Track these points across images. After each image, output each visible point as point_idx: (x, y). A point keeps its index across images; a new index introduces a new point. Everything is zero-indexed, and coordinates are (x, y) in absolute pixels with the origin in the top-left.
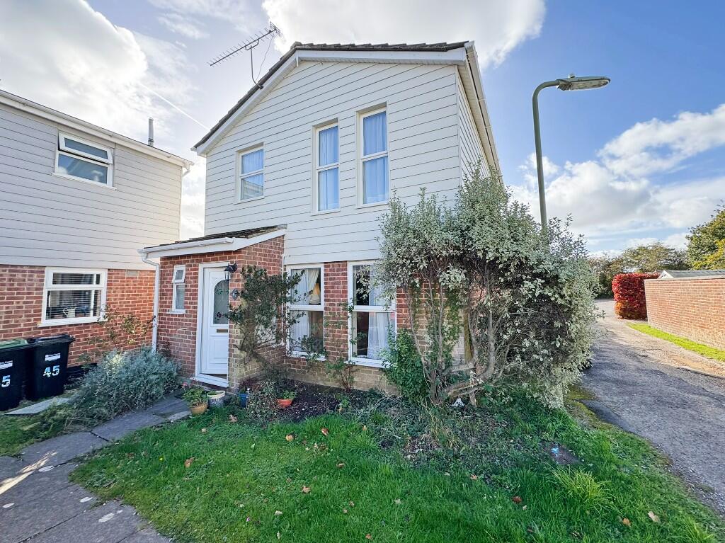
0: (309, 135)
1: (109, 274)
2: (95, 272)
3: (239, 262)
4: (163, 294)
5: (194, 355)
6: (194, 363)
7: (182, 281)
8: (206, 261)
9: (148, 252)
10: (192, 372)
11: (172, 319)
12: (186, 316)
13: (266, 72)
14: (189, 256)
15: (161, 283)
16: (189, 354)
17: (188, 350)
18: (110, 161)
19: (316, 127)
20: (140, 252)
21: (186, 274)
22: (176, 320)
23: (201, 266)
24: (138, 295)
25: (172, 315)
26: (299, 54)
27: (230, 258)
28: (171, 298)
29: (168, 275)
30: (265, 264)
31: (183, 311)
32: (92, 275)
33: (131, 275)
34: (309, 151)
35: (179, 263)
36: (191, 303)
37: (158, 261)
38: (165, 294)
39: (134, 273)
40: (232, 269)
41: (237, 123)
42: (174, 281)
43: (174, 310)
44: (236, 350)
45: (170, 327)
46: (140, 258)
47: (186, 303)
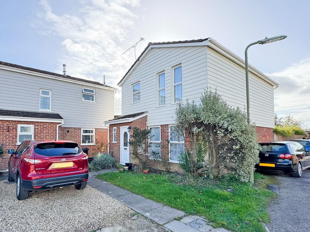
0: (155, 77)
1: (95, 130)
2: (91, 130)
3: (132, 126)
4: (110, 137)
5: (120, 156)
6: (120, 159)
7: (116, 132)
8: (122, 125)
9: (106, 123)
10: (119, 162)
11: (113, 145)
12: (117, 144)
13: (140, 54)
14: (117, 124)
15: (110, 133)
16: (118, 156)
17: (118, 155)
18: (94, 93)
19: (158, 73)
20: (104, 123)
21: (117, 130)
22: (114, 145)
23: (121, 127)
24: (103, 137)
25: (113, 143)
26: (151, 46)
27: (129, 124)
28: (113, 138)
29: (111, 130)
30: (140, 126)
31: (116, 142)
32: (90, 131)
33: (101, 130)
34: (155, 83)
35: (114, 126)
36: (118, 139)
37: (108, 126)
38: (111, 136)
39: (102, 130)
40: (130, 128)
41: (131, 74)
42: (113, 132)
43: (114, 142)
44: (131, 154)
45: (113, 147)
46: (104, 125)
47: (117, 139)
